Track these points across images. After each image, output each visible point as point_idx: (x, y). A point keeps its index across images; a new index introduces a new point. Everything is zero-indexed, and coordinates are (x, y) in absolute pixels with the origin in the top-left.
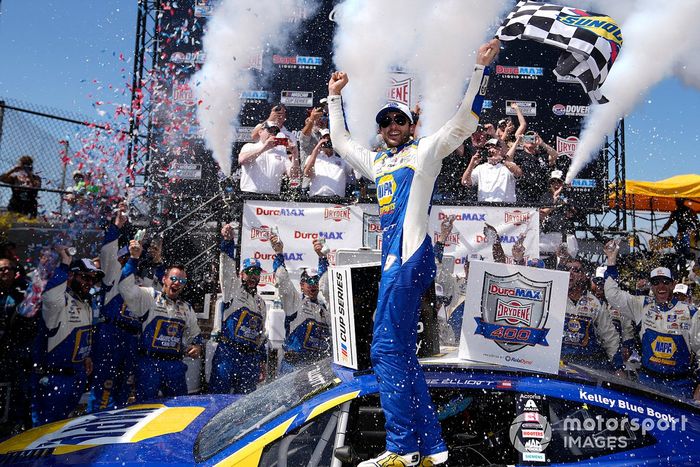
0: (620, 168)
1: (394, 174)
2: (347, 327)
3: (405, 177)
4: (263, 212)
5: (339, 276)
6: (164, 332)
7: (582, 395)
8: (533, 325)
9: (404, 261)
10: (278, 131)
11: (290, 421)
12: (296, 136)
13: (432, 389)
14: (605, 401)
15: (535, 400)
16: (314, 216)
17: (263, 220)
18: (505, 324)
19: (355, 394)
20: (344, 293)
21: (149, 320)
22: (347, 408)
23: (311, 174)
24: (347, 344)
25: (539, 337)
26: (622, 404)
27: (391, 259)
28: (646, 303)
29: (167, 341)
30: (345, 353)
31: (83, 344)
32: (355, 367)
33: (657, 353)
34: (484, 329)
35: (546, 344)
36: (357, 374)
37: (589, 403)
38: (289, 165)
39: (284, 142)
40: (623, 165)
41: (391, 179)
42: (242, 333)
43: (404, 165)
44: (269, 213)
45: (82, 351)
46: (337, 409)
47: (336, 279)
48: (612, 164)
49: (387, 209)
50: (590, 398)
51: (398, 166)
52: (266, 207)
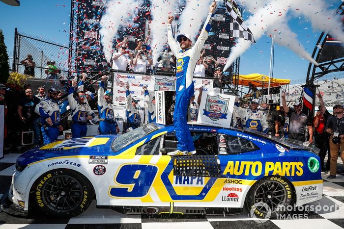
0: (237, 68)
1: (183, 59)
2: (162, 111)
3: (187, 60)
4: (121, 77)
5: (160, 94)
6: (81, 115)
7: (238, 134)
8: (222, 113)
9: (187, 88)
10: (126, 49)
11: (145, 140)
12: (131, 52)
13: (191, 131)
14: (245, 137)
15: (223, 136)
16: (139, 79)
17: (121, 79)
18: (213, 112)
19: (166, 132)
20: (161, 99)
21: (76, 112)
22: (163, 136)
23: (135, 65)
24: (162, 117)
25: (224, 116)
26: (250, 138)
27: (181, 87)
28: (248, 111)
29: (83, 119)
30: (161, 120)
31: (57, 116)
32: (165, 124)
33: (251, 126)
34: (206, 113)
35: (226, 119)
36: (165, 126)
37: (240, 137)
38: (129, 61)
39: (128, 52)
40: (239, 68)
41: (182, 60)
42: (108, 117)
43: (187, 55)
44: (123, 77)
45: (58, 118)
46: (160, 136)
47: (158, 95)
48: (235, 67)
49: (180, 70)
50: (240, 135)
51: (185, 56)
52: (122, 74)
